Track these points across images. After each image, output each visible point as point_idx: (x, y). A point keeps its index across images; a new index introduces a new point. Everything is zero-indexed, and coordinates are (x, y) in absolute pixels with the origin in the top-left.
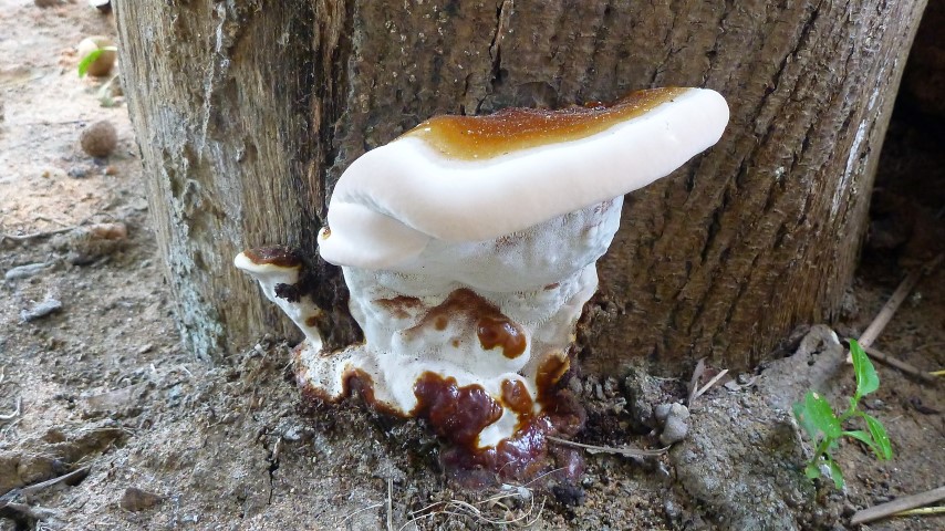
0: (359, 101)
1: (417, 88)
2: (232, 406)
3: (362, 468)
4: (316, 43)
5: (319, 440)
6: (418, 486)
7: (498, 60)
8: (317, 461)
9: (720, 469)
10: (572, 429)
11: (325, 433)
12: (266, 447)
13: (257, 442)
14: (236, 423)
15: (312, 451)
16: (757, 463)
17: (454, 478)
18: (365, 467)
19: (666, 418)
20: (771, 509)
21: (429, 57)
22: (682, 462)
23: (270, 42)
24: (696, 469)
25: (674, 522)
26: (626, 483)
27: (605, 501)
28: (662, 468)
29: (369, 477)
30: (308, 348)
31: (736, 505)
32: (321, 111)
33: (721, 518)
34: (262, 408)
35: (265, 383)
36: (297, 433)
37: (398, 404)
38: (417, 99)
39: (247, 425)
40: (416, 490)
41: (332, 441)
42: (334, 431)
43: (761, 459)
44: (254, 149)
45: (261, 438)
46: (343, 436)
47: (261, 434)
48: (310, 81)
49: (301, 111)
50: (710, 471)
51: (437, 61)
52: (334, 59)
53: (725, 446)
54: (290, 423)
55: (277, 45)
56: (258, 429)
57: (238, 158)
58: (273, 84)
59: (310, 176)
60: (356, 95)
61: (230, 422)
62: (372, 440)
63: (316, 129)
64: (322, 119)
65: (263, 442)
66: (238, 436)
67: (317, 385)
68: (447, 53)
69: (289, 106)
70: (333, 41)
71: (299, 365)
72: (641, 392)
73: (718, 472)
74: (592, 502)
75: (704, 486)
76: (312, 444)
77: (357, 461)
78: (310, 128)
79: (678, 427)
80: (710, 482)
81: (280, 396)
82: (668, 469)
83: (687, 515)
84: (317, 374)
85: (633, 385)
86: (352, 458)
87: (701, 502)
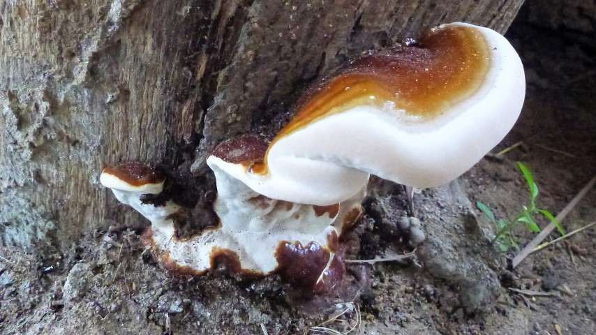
0: (247, 56)
1: (294, 43)
2: (112, 295)
3: (237, 320)
4: (215, 14)
5: (197, 307)
6: (280, 322)
7: (360, 18)
8: (201, 323)
9: (452, 257)
10: (355, 250)
11: (199, 300)
12: (157, 323)
13: (148, 322)
14: (123, 310)
15: (194, 318)
16: (467, 246)
17: (302, 310)
18: (238, 319)
19: (409, 229)
20: (488, 276)
21: (310, 20)
22: (428, 257)
23: (170, 13)
24: (439, 260)
25: (432, 297)
26: (394, 278)
27: (389, 294)
28: (416, 264)
29: (245, 326)
30: (157, 233)
31: (469, 279)
32: (207, 64)
33: (459, 288)
34: (137, 291)
35: (129, 269)
36: (179, 306)
37: (259, 268)
38: (294, 51)
39: (132, 309)
40: (280, 326)
41: (206, 305)
42: (205, 297)
43: (468, 243)
44: (127, 93)
45: (151, 317)
46: (213, 299)
47: (149, 313)
48: (203, 41)
49: (188, 65)
50: (447, 260)
51: (315, 23)
52: (229, 24)
53: (448, 240)
54: (170, 299)
55: (176, 15)
56: (145, 311)
57: (108, 100)
58: (164, 44)
59: (184, 111)
60: (245, 51)
61: (118, 309)
62: (238, 297)
63: (199, 77)
64: (206, 70)
65: (153, 320)
66: (130, 320)
67: (183, 264)
68: (323, 16)
69: (176, 61)
70: (231, 11)
71: (157, 250)
72: (384, 212)
73: (452, 259)
74: (382, 298)
75: (447, 270)
76: (192, 312)
77: (230, 315)
78: (194, 77)
79: (419, 234)
80: (451, 267)
81: (148, 277)
82: (419, 263)
83: (439, 291)
84: (180, 256)
85: (378, 209)
86: (225, 314)
87: (444, 280)
